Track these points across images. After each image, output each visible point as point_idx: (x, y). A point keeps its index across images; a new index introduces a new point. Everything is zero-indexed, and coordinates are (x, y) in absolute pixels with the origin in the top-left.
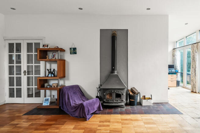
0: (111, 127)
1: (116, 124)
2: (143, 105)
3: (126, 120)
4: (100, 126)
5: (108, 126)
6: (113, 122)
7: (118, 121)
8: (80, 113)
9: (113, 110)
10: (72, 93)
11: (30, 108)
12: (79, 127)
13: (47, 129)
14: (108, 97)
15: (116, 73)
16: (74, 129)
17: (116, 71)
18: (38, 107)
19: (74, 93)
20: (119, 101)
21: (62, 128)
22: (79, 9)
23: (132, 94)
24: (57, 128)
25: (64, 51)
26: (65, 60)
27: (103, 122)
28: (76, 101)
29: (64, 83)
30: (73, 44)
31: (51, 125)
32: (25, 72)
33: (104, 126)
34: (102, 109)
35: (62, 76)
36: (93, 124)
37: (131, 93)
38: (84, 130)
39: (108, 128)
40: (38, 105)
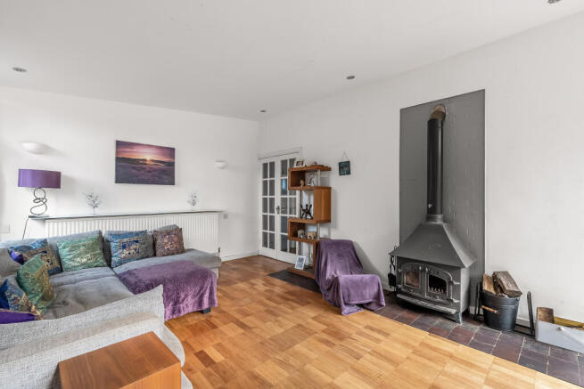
0: (381, 345)
1: (398, 346)
2: (539, 340)
3: (435, 349)
4: (361, 334)
5: (378, 341)
6: (396, 340)
7: (410, 342)
8: (333, 296)
9: (417, 317)
10: (335, 255)
11: (279, 268)
12: (324, 319)
13: (280, 304)
14: (410, 282)
15: (439, 222)
16: (314, 318)
17: (440, 216)
18: (289, 269)
19: (339, 255)
20: (438, 299)
21: (299, 310)
22: (349, 78)
23: (492, 290)
24: (293, 308)
25: (328, 169)
26: (330, 188)
27: (372, 329)
28: (338, 272)
29: (329, 233)
30: (345, 153)
31: (288, 300)
32: (278, 208)
33: (368, 336)
34: (384, 304)
35: (323, 219)
36: (349, 325)
37: (487, 287)
38: (326, 327)
39: (373, 344)
40: (290, 266)
